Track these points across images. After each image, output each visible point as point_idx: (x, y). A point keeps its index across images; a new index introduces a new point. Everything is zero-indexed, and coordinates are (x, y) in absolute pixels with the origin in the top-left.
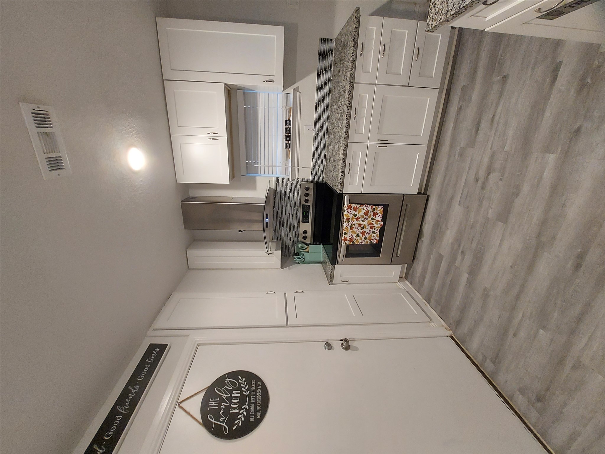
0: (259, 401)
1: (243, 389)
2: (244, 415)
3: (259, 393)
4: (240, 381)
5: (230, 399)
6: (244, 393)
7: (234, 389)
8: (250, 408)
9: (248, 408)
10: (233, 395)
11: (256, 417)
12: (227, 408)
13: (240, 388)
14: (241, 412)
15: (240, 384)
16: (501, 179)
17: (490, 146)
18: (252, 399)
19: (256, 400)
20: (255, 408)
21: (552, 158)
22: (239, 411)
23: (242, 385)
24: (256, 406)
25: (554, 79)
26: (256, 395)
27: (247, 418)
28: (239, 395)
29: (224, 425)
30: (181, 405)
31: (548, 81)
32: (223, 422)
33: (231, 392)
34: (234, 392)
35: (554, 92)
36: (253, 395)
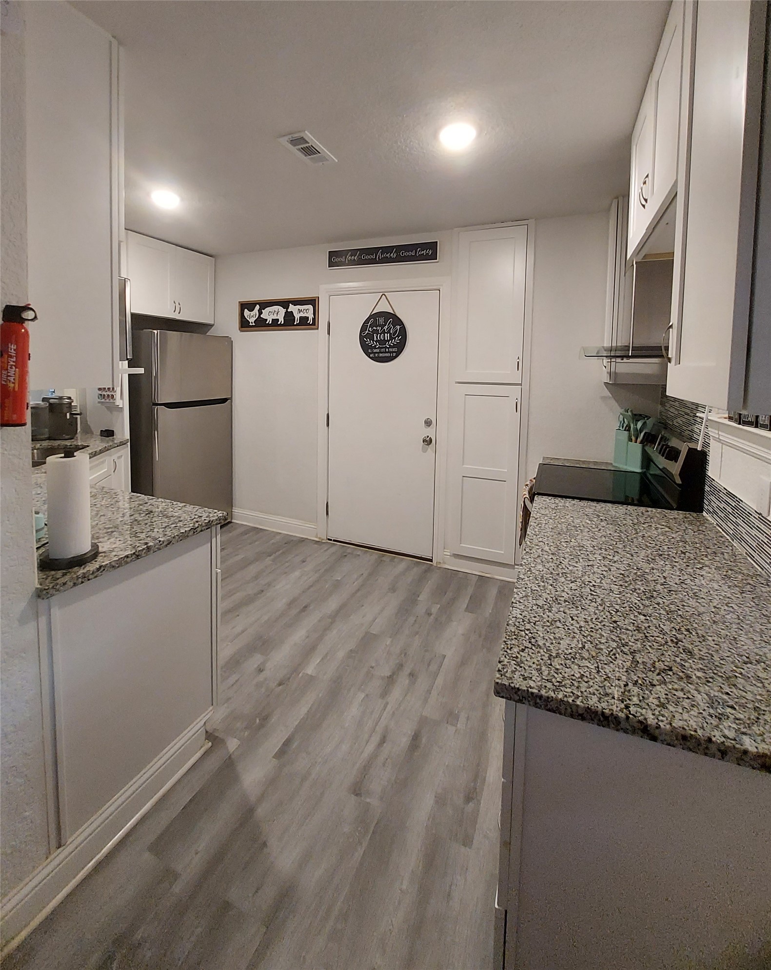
0: (381, 355)
1: (390, 341)
2: (372, 345)
3: (387, 355)
4: (397, 338)
5: (384, 332)
6: (387, 343)
7: (390, 334)
8: (377, 348)
9: (377, 347)
10: (386, 334)
11: (371, 353)
12: (377, 332)
13: (391, 339)
14: (374, 342)
15: (395, 338)
16: (372, 667)
17: (389, 707)
18: (383, 350)
19: (382, 353)
20: (376, 353)
21: (310, 670)
22: (375, 341)
23: (394, 340)
24: (378, 353)
25: (287, 743)
26: (386, 352)
27: (371, 347)
28: (386, 339)
29: (367, 332)
30: (383, 296)
31: (295, 745)
32: (369, 331)
33: (389, 332)
34: (388, 334)
35: (291, 729)
36: (385, 350)
